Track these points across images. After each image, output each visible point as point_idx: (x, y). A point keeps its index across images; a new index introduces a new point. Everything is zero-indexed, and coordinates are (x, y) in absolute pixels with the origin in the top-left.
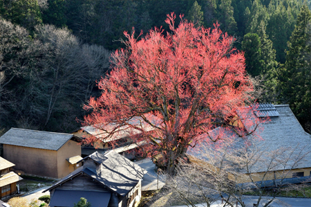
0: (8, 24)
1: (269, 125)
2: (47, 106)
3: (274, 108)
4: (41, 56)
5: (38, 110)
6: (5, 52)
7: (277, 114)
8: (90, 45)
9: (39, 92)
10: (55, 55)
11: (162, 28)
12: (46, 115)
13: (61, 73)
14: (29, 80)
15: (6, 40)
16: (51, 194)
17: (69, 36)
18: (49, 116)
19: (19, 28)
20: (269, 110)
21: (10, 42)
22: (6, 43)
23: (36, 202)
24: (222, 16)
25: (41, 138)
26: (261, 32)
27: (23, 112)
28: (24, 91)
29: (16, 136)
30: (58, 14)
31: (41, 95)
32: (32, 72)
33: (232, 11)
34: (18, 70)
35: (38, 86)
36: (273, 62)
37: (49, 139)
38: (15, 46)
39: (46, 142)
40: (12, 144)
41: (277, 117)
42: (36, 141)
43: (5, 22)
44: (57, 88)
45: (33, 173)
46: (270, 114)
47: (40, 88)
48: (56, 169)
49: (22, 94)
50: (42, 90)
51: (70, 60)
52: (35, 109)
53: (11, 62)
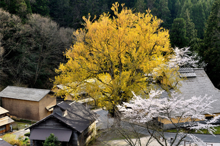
0: (7, 14)
1: (189, 83)
2: (35, 71)
3: (193, 71)
4: (30, 36)
5: (29, 74)
6: (5, 33)
7: (194, 75)
8: (65, 28)
9: (29, 61)
10: (40, 35)
11: (109, 14)
12: (34, 77)
13: (44, 48)
14: (22, 53)
15: (6, 24)
16: (31, 131)
17: (50, 22)
18: (36, 78)
19: (14, 16)
20: (189, 72)
21: (8, 26)
22: (5, 27)
23: (22, 137)
24: (160, 6)
25: (28, 93)
26: (187, 17)
27: (18, 75)
28: (18, 61)
29: (11, 92)
30: (43, 7)
31: (30, 64)
32: (23, 47)
33: (167, 3)
34: (14, 46)
35: (28, 57)
36: (195, 39)
37: (33, 93)
38: (11, 29)
39: (31, 95)
40: (8, 97)
41: (195, 77)
42: (24, 95)
43: (5, 12)
44: (42, 58)
45: (23, 117)
46: (190, 75)
47: (29, 59)
48: (38, 114)
49: (17, 63)
50: (31, 60)
51: (51, 38)
52: (26, 73)
53: (9, 40)
